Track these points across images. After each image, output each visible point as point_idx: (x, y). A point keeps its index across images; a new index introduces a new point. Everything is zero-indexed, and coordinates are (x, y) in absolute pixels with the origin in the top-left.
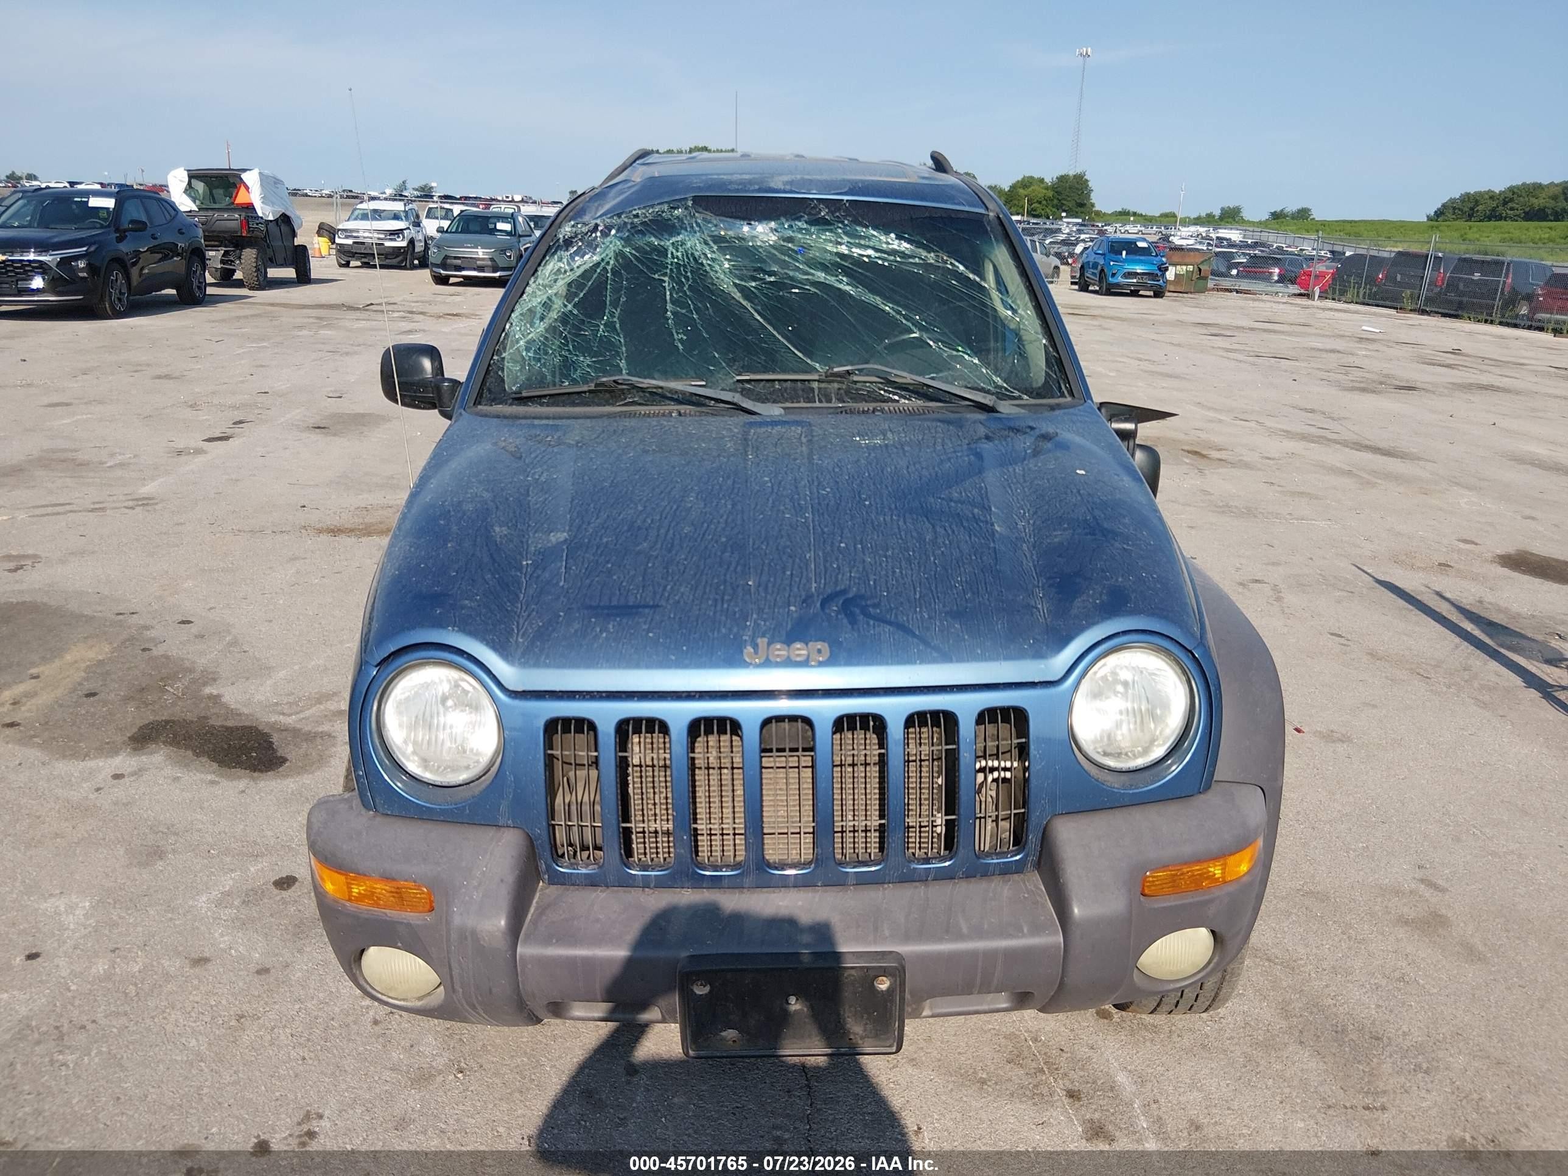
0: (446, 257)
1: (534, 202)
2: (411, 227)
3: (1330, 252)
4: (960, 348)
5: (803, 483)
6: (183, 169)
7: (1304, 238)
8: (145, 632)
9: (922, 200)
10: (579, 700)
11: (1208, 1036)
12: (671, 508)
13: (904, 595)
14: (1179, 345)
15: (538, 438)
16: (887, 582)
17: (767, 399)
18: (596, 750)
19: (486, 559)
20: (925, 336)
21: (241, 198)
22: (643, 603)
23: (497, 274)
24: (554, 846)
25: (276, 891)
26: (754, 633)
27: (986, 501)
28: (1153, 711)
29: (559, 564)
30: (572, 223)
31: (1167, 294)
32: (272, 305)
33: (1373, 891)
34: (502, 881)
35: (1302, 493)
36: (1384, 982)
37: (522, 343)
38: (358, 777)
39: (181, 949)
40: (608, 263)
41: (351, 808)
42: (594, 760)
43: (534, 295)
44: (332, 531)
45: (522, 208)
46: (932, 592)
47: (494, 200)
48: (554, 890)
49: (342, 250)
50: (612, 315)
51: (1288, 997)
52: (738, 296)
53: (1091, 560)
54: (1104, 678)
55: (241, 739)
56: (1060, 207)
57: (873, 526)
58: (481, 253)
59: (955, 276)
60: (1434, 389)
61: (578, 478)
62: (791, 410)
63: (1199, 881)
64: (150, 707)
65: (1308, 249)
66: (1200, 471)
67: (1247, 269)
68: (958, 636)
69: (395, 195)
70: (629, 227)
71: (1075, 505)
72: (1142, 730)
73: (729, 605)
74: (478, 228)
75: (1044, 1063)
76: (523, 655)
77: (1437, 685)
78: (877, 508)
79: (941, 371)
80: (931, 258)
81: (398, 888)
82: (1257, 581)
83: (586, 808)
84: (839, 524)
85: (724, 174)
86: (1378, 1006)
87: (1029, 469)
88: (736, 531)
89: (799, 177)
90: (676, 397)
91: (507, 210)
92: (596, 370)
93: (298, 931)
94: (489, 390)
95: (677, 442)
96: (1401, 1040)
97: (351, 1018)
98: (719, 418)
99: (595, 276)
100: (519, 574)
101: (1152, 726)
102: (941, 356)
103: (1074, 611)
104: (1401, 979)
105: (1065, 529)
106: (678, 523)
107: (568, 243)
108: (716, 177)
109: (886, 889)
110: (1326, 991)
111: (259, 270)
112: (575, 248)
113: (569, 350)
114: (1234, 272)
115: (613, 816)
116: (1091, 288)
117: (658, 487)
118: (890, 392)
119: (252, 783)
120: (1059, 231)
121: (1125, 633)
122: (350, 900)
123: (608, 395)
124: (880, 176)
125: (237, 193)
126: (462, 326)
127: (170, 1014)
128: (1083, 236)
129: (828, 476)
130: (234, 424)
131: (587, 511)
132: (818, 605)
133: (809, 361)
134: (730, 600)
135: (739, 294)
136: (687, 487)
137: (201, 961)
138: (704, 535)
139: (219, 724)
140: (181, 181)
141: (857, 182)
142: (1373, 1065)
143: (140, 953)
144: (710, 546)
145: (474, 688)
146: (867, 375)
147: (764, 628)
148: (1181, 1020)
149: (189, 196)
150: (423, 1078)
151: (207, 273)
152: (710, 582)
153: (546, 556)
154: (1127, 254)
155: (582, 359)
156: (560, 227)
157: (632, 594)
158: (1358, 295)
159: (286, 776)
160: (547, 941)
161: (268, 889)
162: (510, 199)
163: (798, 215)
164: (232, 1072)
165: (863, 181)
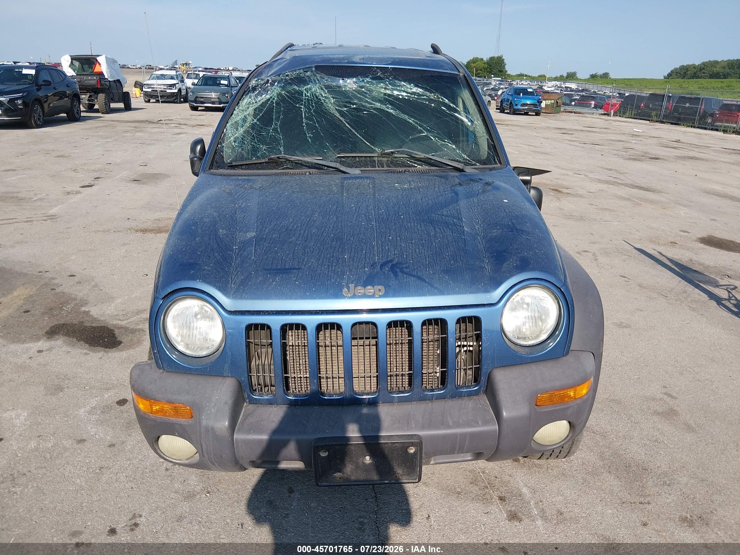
0: (197, 97)
1: (239, 70)
2: (179, 83)
3: (618, 93)
4: (446, 141)
5: (371, 207)
6: (68, 55)
7: (606, 87)
8: (52, 281)
9: (427, 67)
10: (262, 315)
11: (565, 470)
12: (306, 220)
13: (421, 262)
14: (548, 138)
15: (240, 186)
16: (412, 256)
17: (352, 166)
18: (271, 339)
19: (215, 246)
20: (429, 135)
21: (97, 69)
22: (293, 267)
23: (221, 106)
24: (251, 385)
25: (118, 406)
26: (348, 282)
27: (460, 216)
28: (541, 317)
29: (251, 248)
30: (256, 79)
31: (542, 114)
32: (113, 121)
33: (642, 399)
34: (226, 403)
35: (606, 209)
36: (648, 443)
37: (232, 139)
38: (154, 353)
39: (71, 435)
40: (274, 99)
41: (151, 368)
42: (270, 343)
43: (238, 115)
44: (143, 231)
45: (233, 73)
46: (434, 260)
47: (219, 69)
48: (251, 407)
49: (146, 94)
50: (276, 125)
51: (603, 450)
52: (338, 115)
53: (511, 244)
54: (518, 302)
55: (100, 332)
56: (491, 72)
57: (405, 229)
58: (213, 95)
59: (444, 105)
60: (668, 159)
61: (260, 205)
62: (364, 172)
63: (563, 399)
64: (55, 317)
65: (608, 92)
66: (558, 199)
67: (580, 102)
68: (447, 282)
69: (172, 67)
70: (284, 81)
71: (503, 217)
72: (536, 327)
73: (335, 268)
74: (212, 83)
75: (488, 484)
76: (234, 293)
77: (671, 300)
78: (407, 219)
79: (437, 152)
80: (432, 96)
81: (175, 407)
82: (585, 251)
83: (267, 367)
84: (389, 227)
85: (330, 55)
86: (646, 454)
87: (480, 200)
88: (338, 231)
89: (367, 56)
90: (308, 165)
91: (226, 74)
92: (269, 152)
93: (128, 426)
94: (217, 162)
95: (309, 187)
96: (656, 470)
97: (155, 468)
98: (330, 176)
99: (267, 105)
100: (231, 253)
101: (540, 324)
102: (437, 144)
103: (503, 269)
104: (656, 441)
105: (499, 229)
106: (310, 228)
107: (254, 89)
108: (326, 56)
109: (413, 404)
110: (621, 447)
111: (106, 104)
112: (258, 92)
113: (255, 142)
114: (573, 103)
115: (280, 371)
116: (506, 111)
117: (299, 209)
118: (412, 162)
119: (105, 354)
120: (490, 83)
121: (528, 280)
122: (152, 413)
123: (274, 164)
124: (407, 56)
125: (95, 67)
126: (204, 130)
127: (67, 467)
128: (502, 86)
129: (383, 204)
130: (95, 179)
131: (265, 222)
132: (379, 267)
133: (373, 147)
134: (336, 266)
135: (338, 114)
136: (314, 209)
137: (81, 441)
138: (323, 233)
139: (89, 325)
140: (68, 61)
141: (395, 59)
142: (644, 482)
143: (52, 438)
144: (325, 239)
145: (211, 309)
146: (401, 154)
147: (353, 279)
148: (552, 462)
149: (72, 68)
150: (190, 496)
151: (81, 106)
152: (326, 257)
153: (245, 244)
154: (523, 95)
155: (261, 146)
156: (250, 81)
157: (288, 263)
158: (631, 114)
159: (122, 350)
160: (249, 432)
161: (114, 406)
162: (227, 69)
163: (367, 75)
164: (97, 495)
165: (398, 58)
